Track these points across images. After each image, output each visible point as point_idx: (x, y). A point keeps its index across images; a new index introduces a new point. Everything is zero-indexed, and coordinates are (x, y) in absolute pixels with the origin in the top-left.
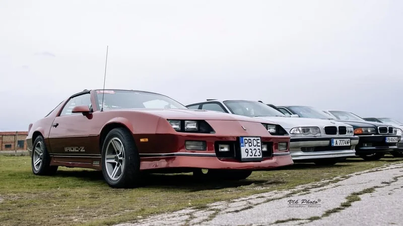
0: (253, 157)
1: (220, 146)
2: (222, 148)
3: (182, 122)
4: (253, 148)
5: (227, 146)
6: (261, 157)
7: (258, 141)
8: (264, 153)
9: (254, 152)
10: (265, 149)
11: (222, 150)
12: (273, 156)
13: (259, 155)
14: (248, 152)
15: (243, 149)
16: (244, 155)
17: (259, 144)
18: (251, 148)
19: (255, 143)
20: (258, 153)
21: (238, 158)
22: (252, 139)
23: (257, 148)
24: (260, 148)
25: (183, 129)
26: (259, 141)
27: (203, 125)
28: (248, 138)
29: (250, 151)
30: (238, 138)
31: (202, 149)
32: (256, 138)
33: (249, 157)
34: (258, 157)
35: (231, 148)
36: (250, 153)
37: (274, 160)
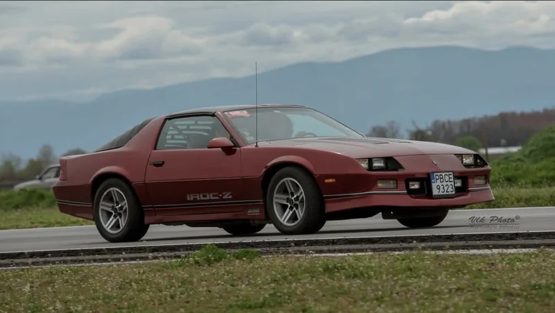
0: (445, 193)
1: (411, 183)
2: (413, 185)
3: (370, 160)
4: (444, 183)
5: (417, 183)
6: (454, 193)
7: (450, 176)
8: (457, 189)
9: (446, 188)
10: (459, 184)
11: (413, 187)
12: (469, 191)
13: (451, 191)
14: (439, 189)
15: (434, 186)
16: (435, 192)
17: (452, 180)
18: (442, 184)
19: (447, 178)
20: (450, 189)
21: (429, 195)
22: (443, 174)
23: (449, 183)
24: (452, 183)
25: (371, 168)
26: (452, 176)
27: (391, 162)
28: (439, 174)
29: (441, 187)
30: (428, 175)
31: (392, 187)
32: (448, 174)
33: (441, 193)
34: (450, 193)
35: (422, 185)
36: (442, 190)
37: (469, 196)
